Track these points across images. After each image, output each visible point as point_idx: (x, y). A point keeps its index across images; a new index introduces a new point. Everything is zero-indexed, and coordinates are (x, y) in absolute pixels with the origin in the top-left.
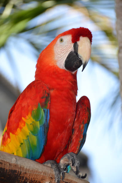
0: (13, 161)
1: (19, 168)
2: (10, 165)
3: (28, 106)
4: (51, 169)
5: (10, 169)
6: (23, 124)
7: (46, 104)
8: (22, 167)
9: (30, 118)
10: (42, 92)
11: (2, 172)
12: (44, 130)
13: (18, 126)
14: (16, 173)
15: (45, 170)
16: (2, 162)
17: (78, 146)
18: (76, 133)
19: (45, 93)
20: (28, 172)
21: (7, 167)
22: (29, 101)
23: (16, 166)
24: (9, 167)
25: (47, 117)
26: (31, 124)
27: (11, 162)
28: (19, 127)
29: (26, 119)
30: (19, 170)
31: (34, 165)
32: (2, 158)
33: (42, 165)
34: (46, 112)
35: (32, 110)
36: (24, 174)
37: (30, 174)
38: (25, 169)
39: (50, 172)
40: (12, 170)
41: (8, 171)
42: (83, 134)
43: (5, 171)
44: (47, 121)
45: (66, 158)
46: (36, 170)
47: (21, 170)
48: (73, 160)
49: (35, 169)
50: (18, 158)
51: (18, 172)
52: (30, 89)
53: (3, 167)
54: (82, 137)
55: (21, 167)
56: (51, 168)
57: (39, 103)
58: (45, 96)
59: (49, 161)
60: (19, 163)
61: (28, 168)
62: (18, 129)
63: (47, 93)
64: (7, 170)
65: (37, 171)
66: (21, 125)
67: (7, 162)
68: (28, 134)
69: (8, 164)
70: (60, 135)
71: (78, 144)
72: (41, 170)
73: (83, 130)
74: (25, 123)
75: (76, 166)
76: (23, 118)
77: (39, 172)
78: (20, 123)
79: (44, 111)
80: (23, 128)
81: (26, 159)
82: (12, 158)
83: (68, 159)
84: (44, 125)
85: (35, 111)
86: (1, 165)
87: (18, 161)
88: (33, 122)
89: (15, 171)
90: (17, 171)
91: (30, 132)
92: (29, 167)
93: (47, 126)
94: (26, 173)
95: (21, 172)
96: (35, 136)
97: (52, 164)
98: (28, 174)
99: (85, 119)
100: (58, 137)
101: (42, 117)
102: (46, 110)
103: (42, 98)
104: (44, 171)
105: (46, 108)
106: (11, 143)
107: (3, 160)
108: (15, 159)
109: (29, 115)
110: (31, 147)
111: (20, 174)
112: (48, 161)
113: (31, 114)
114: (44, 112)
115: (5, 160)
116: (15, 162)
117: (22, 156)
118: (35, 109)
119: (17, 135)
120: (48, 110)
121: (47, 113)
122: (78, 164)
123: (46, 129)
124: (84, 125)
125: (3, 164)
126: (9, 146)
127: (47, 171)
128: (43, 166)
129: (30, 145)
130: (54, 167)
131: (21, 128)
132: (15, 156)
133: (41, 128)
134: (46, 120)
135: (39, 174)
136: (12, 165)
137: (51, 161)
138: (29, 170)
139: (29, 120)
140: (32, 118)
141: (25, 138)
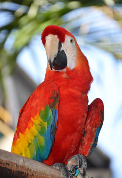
0: (21, 162)
1: (26, 170)
2: (17, 166)
3: (37, 106)
4: (59, 172)
5: (17, 170)
6: (31, 124)
7: (54, 105)
8: (30, 168)
9: (38, 118)
10: (51, 92)
11: (9, 173)
12: (51, 131)
13: (26, 126)
14: (23, 174)
15: (53, 173)
16: (9, 163)
17: (89, 150)
18: (88, 135)
19: (54, 93)
20: (35, 174)
21: (14, 169)
22: (37, 101)
23: (23, 167)
24: (16, 168)
25: (55, 118)
26: (39, 124)
27: (18, 163)
28: (28, 127)
29: (34, 119)
30: (26, 172)
31: (42, 167)
32: (10, 158)
33: (50, 167)
34: (54, 112)
35: (41, 110)
36: (31, 176)
37: (37, 176)
38: (33, 170)
39: (57, 175)
40: (19, 172)
41: (15, 173)
42: (94, 138)
43: (12, 172)
44: (55, 122)
45: (73, 160)
46: (44, 172)
47: (29, 172)
48: (81, 162)
49: (42, 171)
50: (25, 160)
51: (26, 173)
52: (40, 89)
53: (10, 168)
54: (93, 140)
55: (28, 169)
56: (59, 170)
57: (48, 103)
58: (54, 96)
59: (58, 163)
60: (27, 164)
61: (35, 170)
62: (27, 130)
63: (56, 94)
64: (14, 171)
65: (44, 174)
66: (30, 125)
67: (14, 164)
68: (36, 134)
69: (15, 165)
70: (69, 138)
71: (90, 147)
72: (49, 172)
73: (95, 134)
74: (33, 123)
75: (83, 168)
76: (32, 118)
77: (47, 175)
78: (29, 123)
79: (52, 111)
80: (31, 128)
81: (34, 160)
82: (20, 159)
83: (76, 160)
84: (52, 126)
85: (43, 111)
86: (8, 165)
87: (25, 162)
88: (41, 122)
89: (22, 173)
90: (24, 172)
91: (37, 132)
92: (37, 169)
93: (54, 127)
94: (33, 175)
95: (28, 174)
96: (42, 136)
97: (60, 167)
98: (35, 176)
99: (97, 122)
100: (67, 139)
101: (50, 117)
102: (54, 111)
103: (51, 99)
104: (51, 174)
105: (54, 109)
106: (20, 143)
107: (10, 161)
108: (23, 161)
109: (38, 115)
110: (38, 148)
111: (27, 176)
112: (56, 164)
113: (39, 114)
114: (52, 113)
115: (13, 162)
116: (23, 163)
117: (30, 158)
118: (43, 109)
119: (26, 135)
120: (56, 111)
121: (55, 114)
122: (85, 166)
123: (54, 130)
124: (97, 129)
125: (11, 165)
126: (18, 146)
127: (55, 174)
128: (51, 169)
129: (38, 145)
130: (62, 170)
131: (29, 128)
132: (23, 157)
133: (49, 128)
134: (54, 120)
135: (47, 176)
136: (20, 166)
137: (59, 164)
138: (36, 171)
139: (37, 120)
140: (40, 118)
141: (33, 138)
